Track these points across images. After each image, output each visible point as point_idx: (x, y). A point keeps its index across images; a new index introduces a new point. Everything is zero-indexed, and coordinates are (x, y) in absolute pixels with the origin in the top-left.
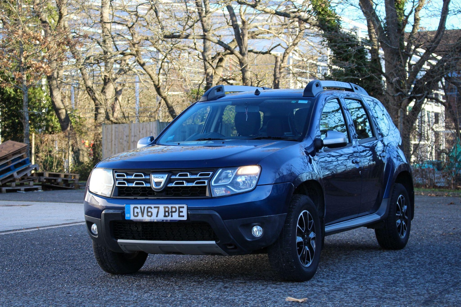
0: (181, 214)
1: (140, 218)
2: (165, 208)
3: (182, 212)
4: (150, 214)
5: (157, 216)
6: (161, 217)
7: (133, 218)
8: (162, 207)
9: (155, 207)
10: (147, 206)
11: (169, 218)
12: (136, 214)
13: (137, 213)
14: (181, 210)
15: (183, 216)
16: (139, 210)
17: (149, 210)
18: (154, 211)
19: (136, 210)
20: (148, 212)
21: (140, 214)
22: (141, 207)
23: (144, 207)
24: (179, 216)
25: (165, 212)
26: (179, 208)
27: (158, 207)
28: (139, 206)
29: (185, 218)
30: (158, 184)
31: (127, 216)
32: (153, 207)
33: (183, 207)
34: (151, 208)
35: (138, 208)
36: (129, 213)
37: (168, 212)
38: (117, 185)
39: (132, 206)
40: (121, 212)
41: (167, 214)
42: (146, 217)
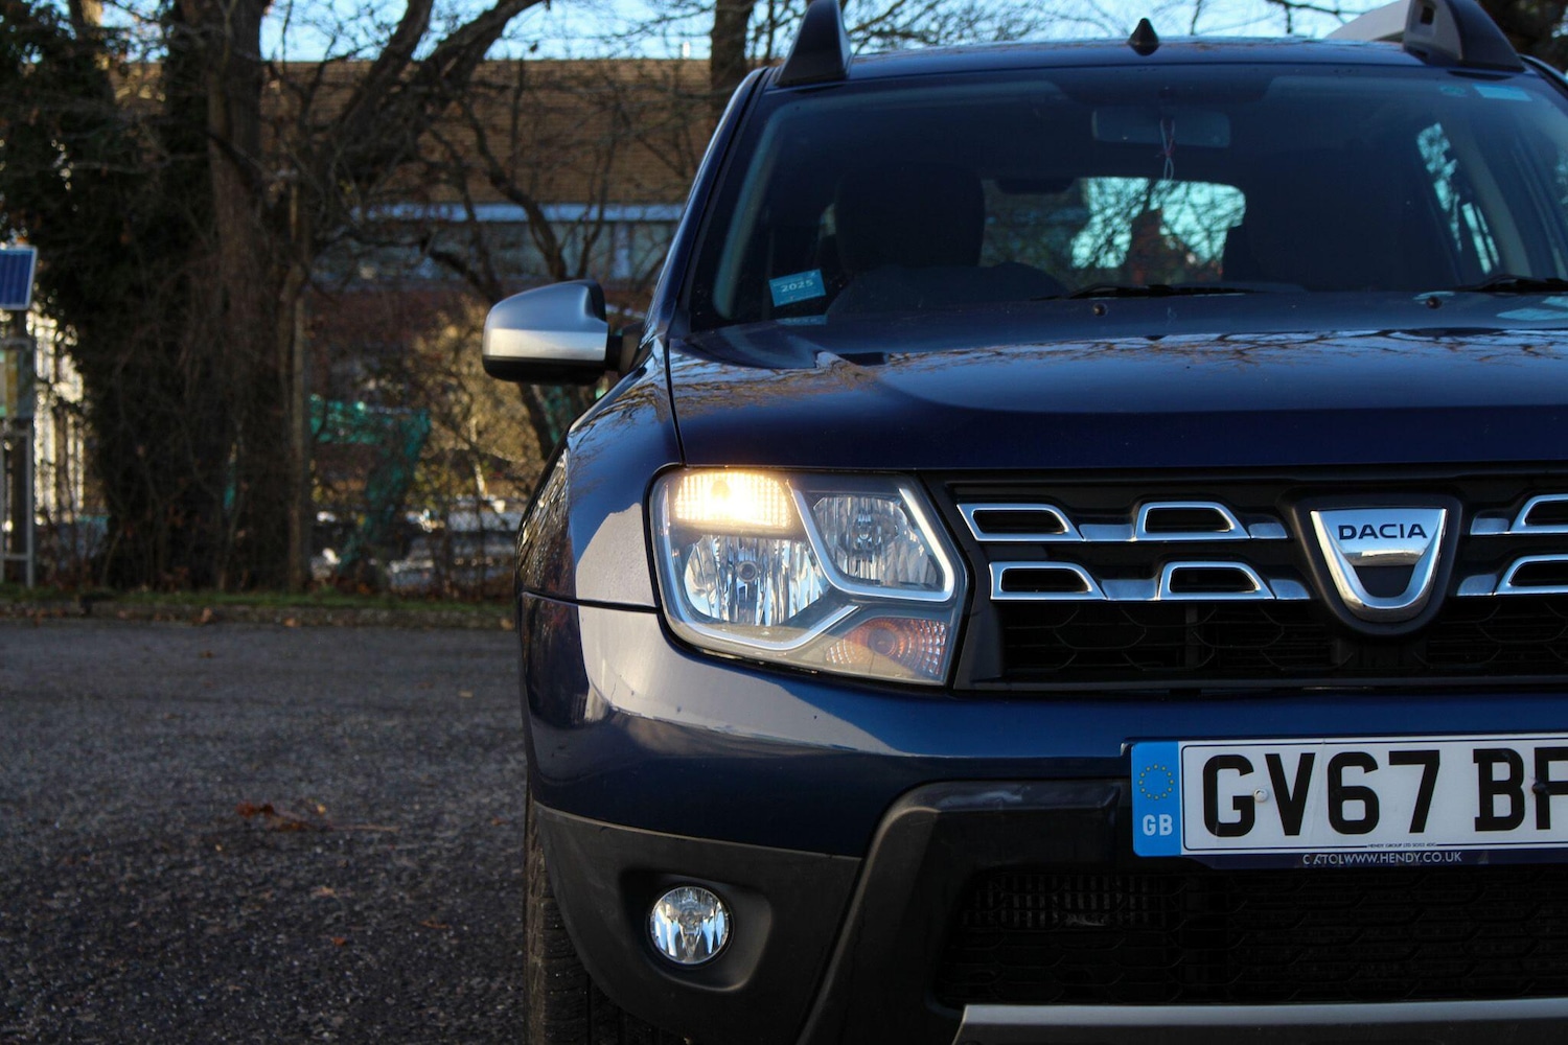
1: (1267, 835)
2: (1484, 759)
4: (1354, 810)
5: (1418, 824)
6: (1453, 832)
7: (1199, 840)
8: (1457, 755)
9: (1397, 758)
10: (1325, 751)
11: (1526, 835)
12: (1228, 814)
13: (1245, 804)
16: (1258, 784)
17: (1352, 776)
18: (1396, 787)
19: (1230, 783)
20: (1338, 794)
21: (1268, 816)
22: (1274, 762)
23: (1307, 761)
25: (1488, 788)
27: (1431, 761)
28: (1255, 752)
30: (1382, 576)
31: (1151, 830)
32: (1381, 759)
34: (1369, 764)
35: (1244, 766)
36: (1174, 806)
37: (1512, 787)
38: (997, 593)
39: (1195, 756)
40: (1095, 797)
41: (1502, 805)
42: (1317, 835)
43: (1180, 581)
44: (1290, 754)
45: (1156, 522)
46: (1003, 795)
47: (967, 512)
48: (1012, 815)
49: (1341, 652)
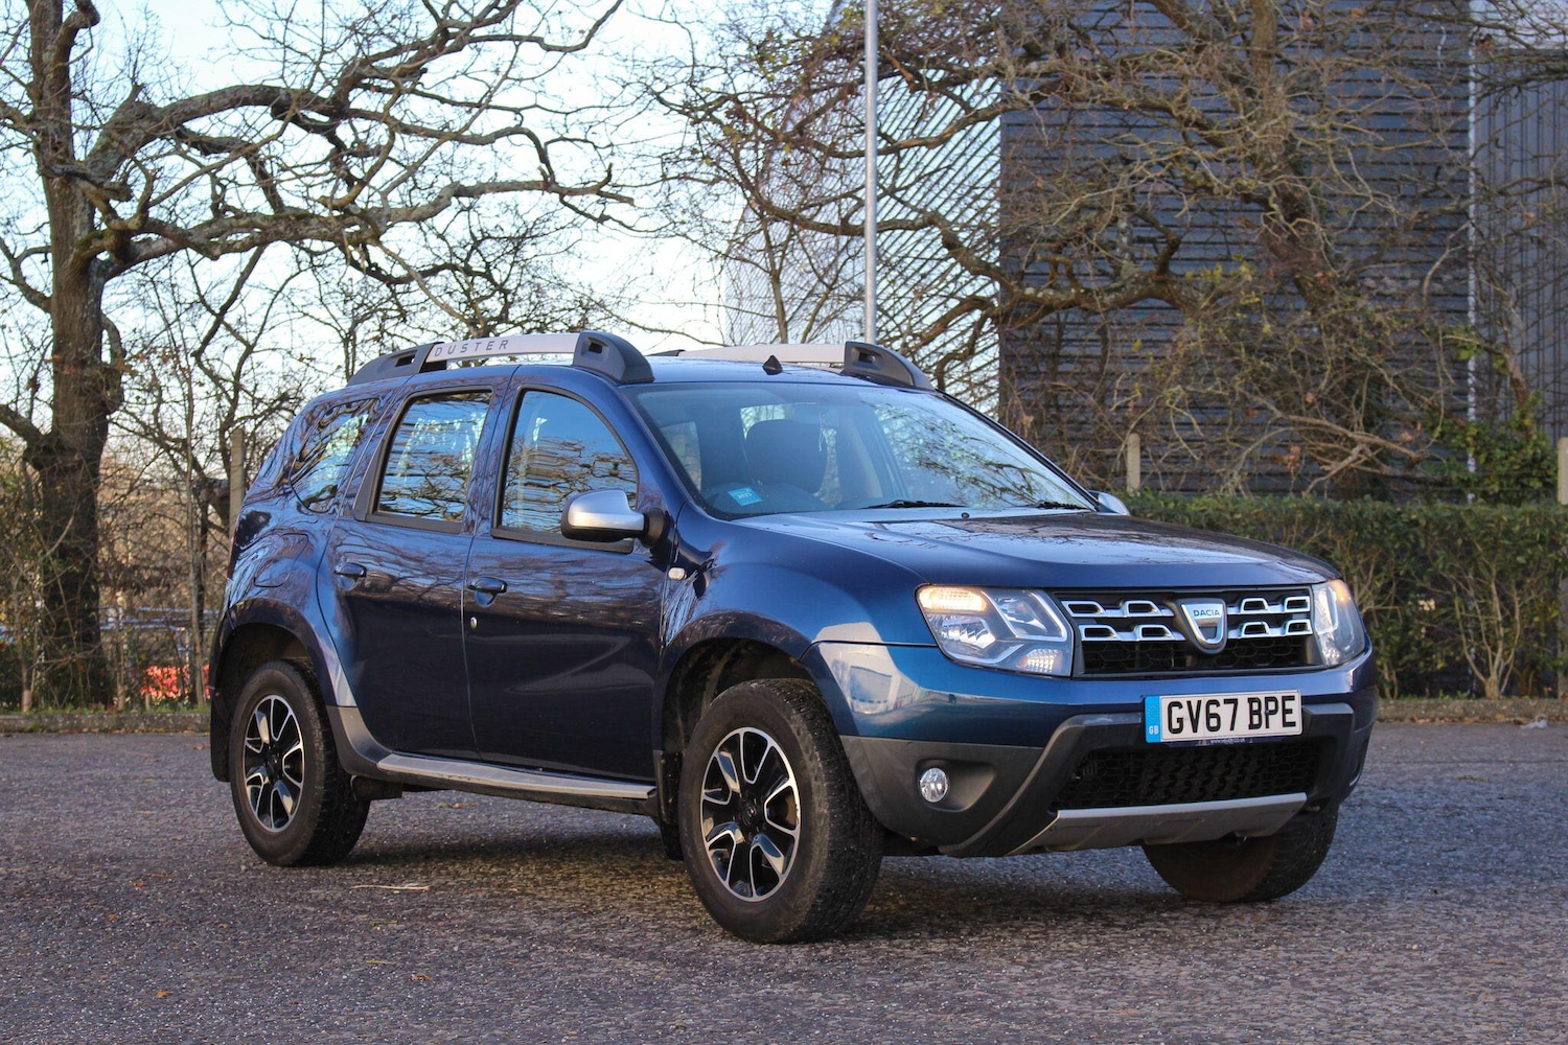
0: (1289, 718)
1: (1187, 734)
2: (1251, 701)
3: (1290, 711)
4: (1213, 722)
5: (1232, 728)
6: (1242, 731)
7: (1167, 736)
8: (1242, 700)
9: (1227, 701)
10: (1205, 699)
11: (1262, 732)
12: (1176, 725)
13: (1180, 721)
14: (1289, 704)
15: (1293, 724)
16: (1183, 713)
17: (1213, 709)
18: (1225, 713)
19: (1176, 713)
20: (1209, 716)
21: (1187, 724)
22: (1189, 703)
23: (1199, 703)
24: (1286, 724)
25: (1252, 713)
26: (1285, 699)
27: (1235, 702)
28: (1183, 700)
29: (1297, 730)
30: (1209, 628)
31: (1151, 732)
32: (1221, 702)
33: (1292, 698)
34: (1216, 703)
35: (1180, 706)
36: (1158, 722)
37: (1258, 712)
38: (1084, 638)
39: (1165, 701)
40: (1134, 719)
41: (1256, 718)
42: (1203, 734)
43: (1146, 632)
44: (1194, 700)
45: (1133, 608)
46: (1104, 720)
47: (1066, 604)
48: (1111, 727)
49: (1189, 660)
